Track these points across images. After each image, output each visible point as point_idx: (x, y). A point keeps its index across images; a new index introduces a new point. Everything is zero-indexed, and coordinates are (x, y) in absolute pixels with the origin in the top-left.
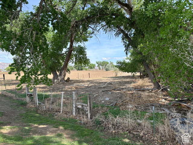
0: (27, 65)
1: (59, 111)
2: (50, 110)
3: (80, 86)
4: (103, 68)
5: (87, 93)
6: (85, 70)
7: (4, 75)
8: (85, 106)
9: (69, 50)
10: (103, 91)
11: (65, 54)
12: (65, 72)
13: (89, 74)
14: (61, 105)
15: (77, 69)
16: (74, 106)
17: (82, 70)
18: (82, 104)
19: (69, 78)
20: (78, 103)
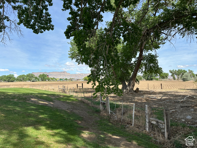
0: (101, 76)
1: (130, 124)
2: (122, 121)
3: (151, 98)
4: (179, 78)
5: (160, 107)
6: (155, 80)
7: (82, 84)
8: (161, 123)
9: (138, 59)
10: (182, 107)
11: (134, 64)
12: (134, 82)
13: (161, 84)
14: (132, 118)
15: (146, 79)
16: (147, 120)
17: (152, 79)
18: (157, 120)
19: (138, 89)
20: (152, 119)
